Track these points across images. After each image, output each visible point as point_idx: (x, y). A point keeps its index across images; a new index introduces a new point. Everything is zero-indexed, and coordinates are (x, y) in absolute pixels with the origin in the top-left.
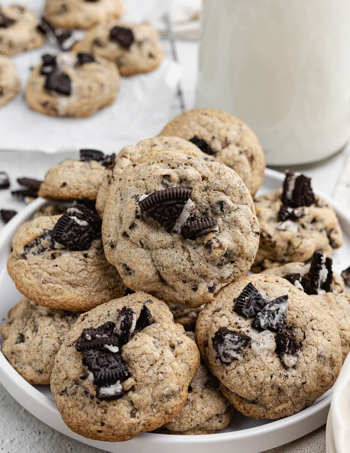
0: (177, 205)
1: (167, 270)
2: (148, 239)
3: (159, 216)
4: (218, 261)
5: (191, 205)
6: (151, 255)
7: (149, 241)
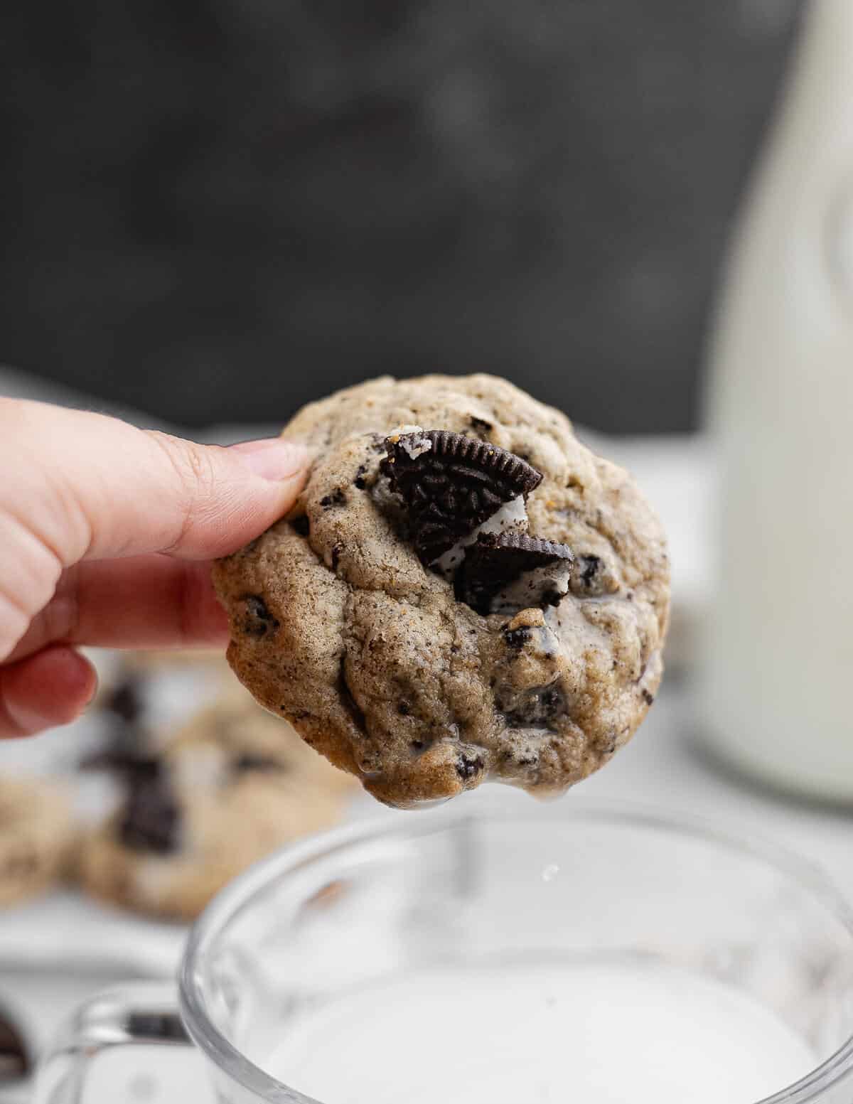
0: (486, 492)
1: (371, 657)
2: (361, 552)
3: (424, 496)
4: (515, 701)
5: (519, 519)
6: (348, 599)
7: (361, 558)
